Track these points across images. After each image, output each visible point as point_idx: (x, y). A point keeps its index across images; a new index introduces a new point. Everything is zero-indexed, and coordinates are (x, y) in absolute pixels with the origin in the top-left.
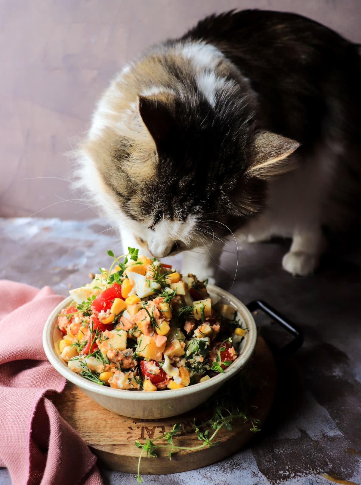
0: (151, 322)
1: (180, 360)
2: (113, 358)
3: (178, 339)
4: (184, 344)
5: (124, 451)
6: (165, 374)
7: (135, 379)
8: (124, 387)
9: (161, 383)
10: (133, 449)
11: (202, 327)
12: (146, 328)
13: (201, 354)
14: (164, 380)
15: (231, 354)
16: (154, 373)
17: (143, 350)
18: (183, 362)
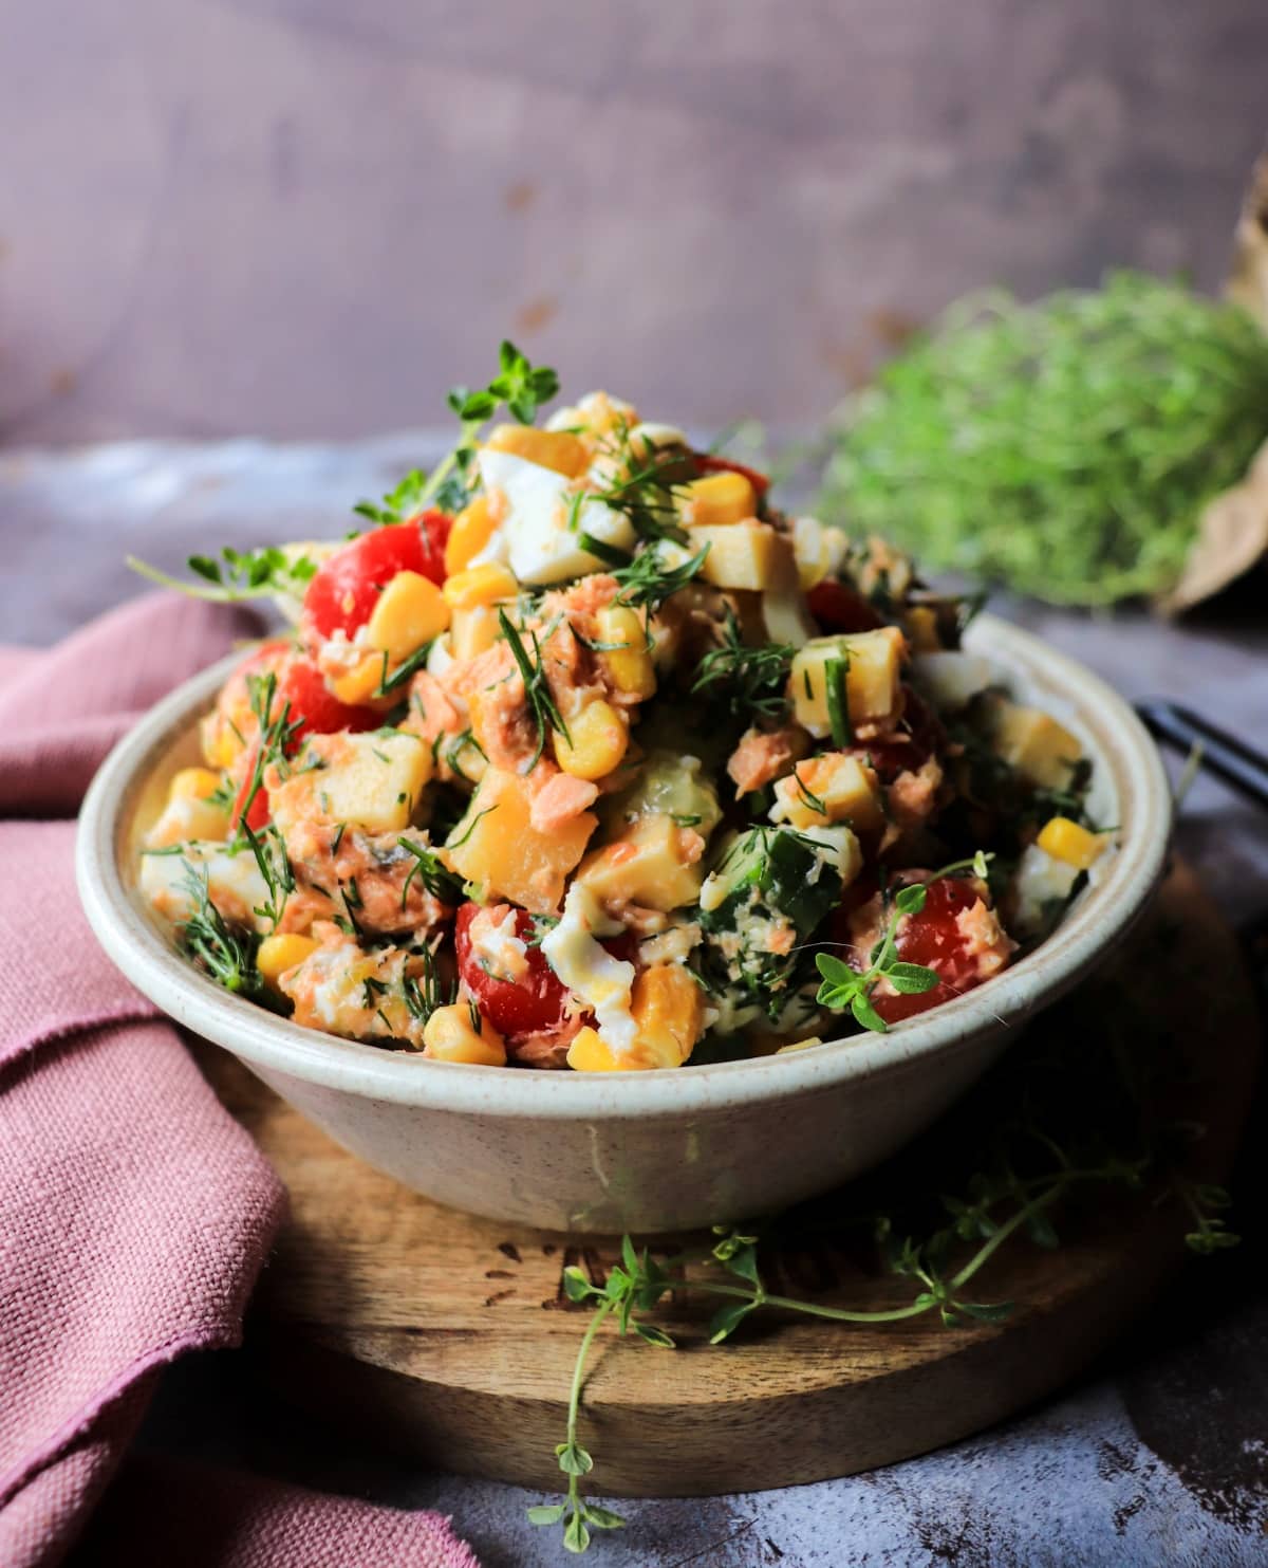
0: (527, 696)
1: (665, 930)
3: (671, 811)
4: (694, 842)
5: (462, 1363)
6: (557, 989)
7: (409, 989)
8: (339, 1020)
9: (536, 1034)
10: (508, 1359)
11: (815, 767)
12: (497, 724)
13: (785, 913)
14: (555, 1021)
15: (967, 940)
17: (463, 841)
18: (675, 945)
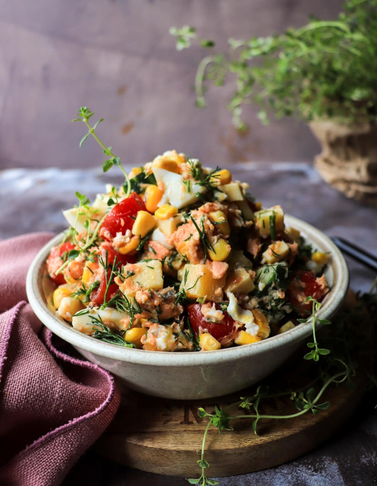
0: (200, 239)
1: (250, 299)
2: (146, 301)
3: (243, 266)
4: (253, 273)
5: (160, 441)
6: (232, 321)
7: (184, 333)
8: (167, 347)
9: (225, 337)
10: (173, 439)
11: (274, 246)
12: (195, 250)
13: (280, 287)
14: (231, 331)
15: (321, 286)
16: (214, 321)
17: (194, 286)
18: (254, 302)
